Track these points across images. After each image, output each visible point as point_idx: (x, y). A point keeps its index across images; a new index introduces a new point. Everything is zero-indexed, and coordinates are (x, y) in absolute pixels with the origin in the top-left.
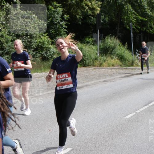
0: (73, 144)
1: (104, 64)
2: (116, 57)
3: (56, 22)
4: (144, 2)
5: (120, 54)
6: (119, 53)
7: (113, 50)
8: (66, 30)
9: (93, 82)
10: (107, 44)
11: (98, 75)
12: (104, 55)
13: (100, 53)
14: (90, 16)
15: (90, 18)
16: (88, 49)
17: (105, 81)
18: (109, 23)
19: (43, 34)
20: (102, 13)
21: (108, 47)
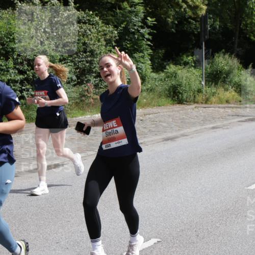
0: (161, 231)
1: (213, 99)
2: (232, 88)
3: (133, 29)
5: (239, 82)
6: (237, 82)
7: (227, 77)
8: (149, 43)
9: (194, 129)
10: (218, 66)
11: (202, 118)
12: (213, 84)
13: (206, 80)
14: (190, 20)
15: (190, 23)
16: (186, 75)
17: (213, 128)
18: (221, 31)
19: (113, 50)
20: (209, 14)
21: (220, 71)
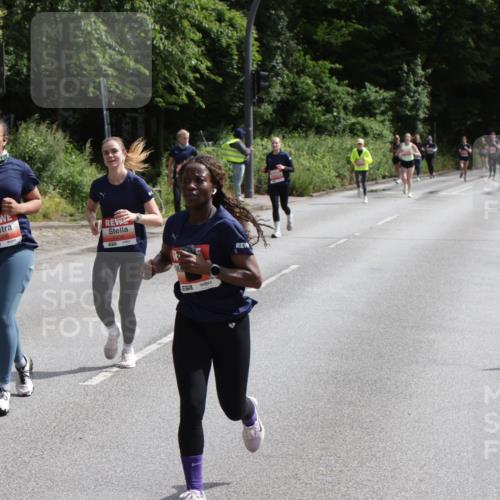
2: (54, 190)
4: (145, 8)
5: (68, 177)
6: (65, 177)
7: (44, 167)
10: (25, 147)
20: (7, 44)
21: (29, 157)
